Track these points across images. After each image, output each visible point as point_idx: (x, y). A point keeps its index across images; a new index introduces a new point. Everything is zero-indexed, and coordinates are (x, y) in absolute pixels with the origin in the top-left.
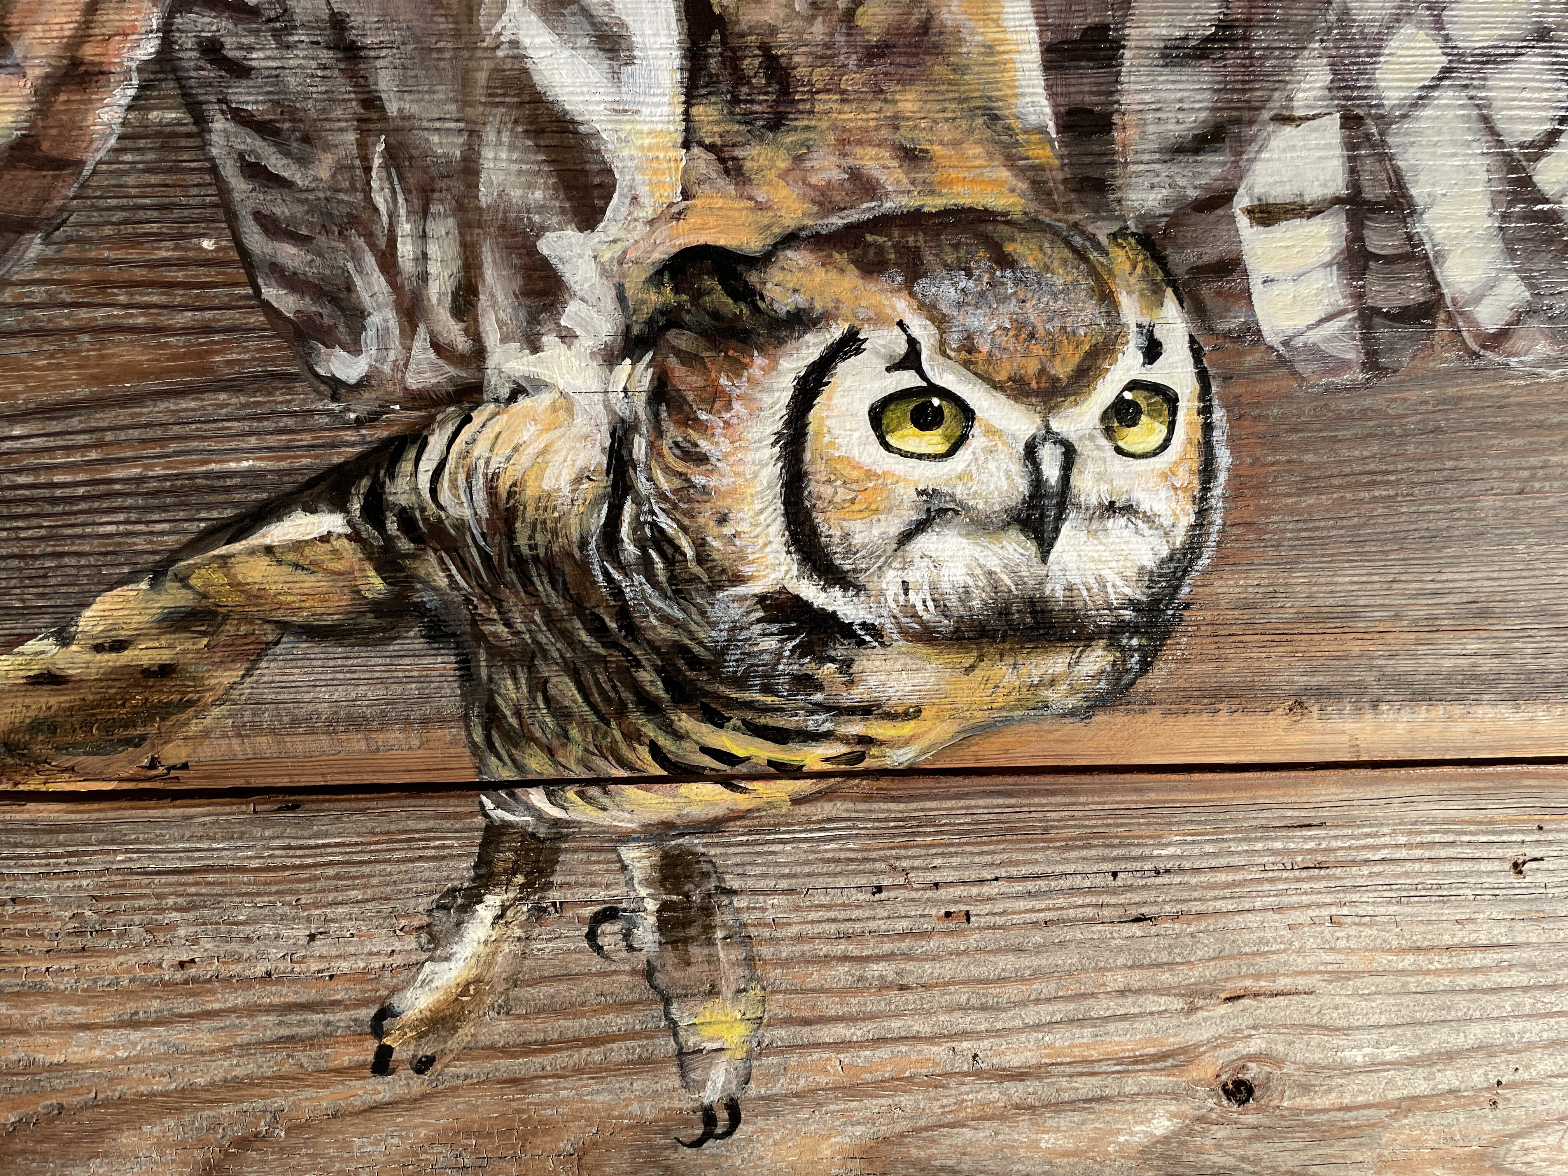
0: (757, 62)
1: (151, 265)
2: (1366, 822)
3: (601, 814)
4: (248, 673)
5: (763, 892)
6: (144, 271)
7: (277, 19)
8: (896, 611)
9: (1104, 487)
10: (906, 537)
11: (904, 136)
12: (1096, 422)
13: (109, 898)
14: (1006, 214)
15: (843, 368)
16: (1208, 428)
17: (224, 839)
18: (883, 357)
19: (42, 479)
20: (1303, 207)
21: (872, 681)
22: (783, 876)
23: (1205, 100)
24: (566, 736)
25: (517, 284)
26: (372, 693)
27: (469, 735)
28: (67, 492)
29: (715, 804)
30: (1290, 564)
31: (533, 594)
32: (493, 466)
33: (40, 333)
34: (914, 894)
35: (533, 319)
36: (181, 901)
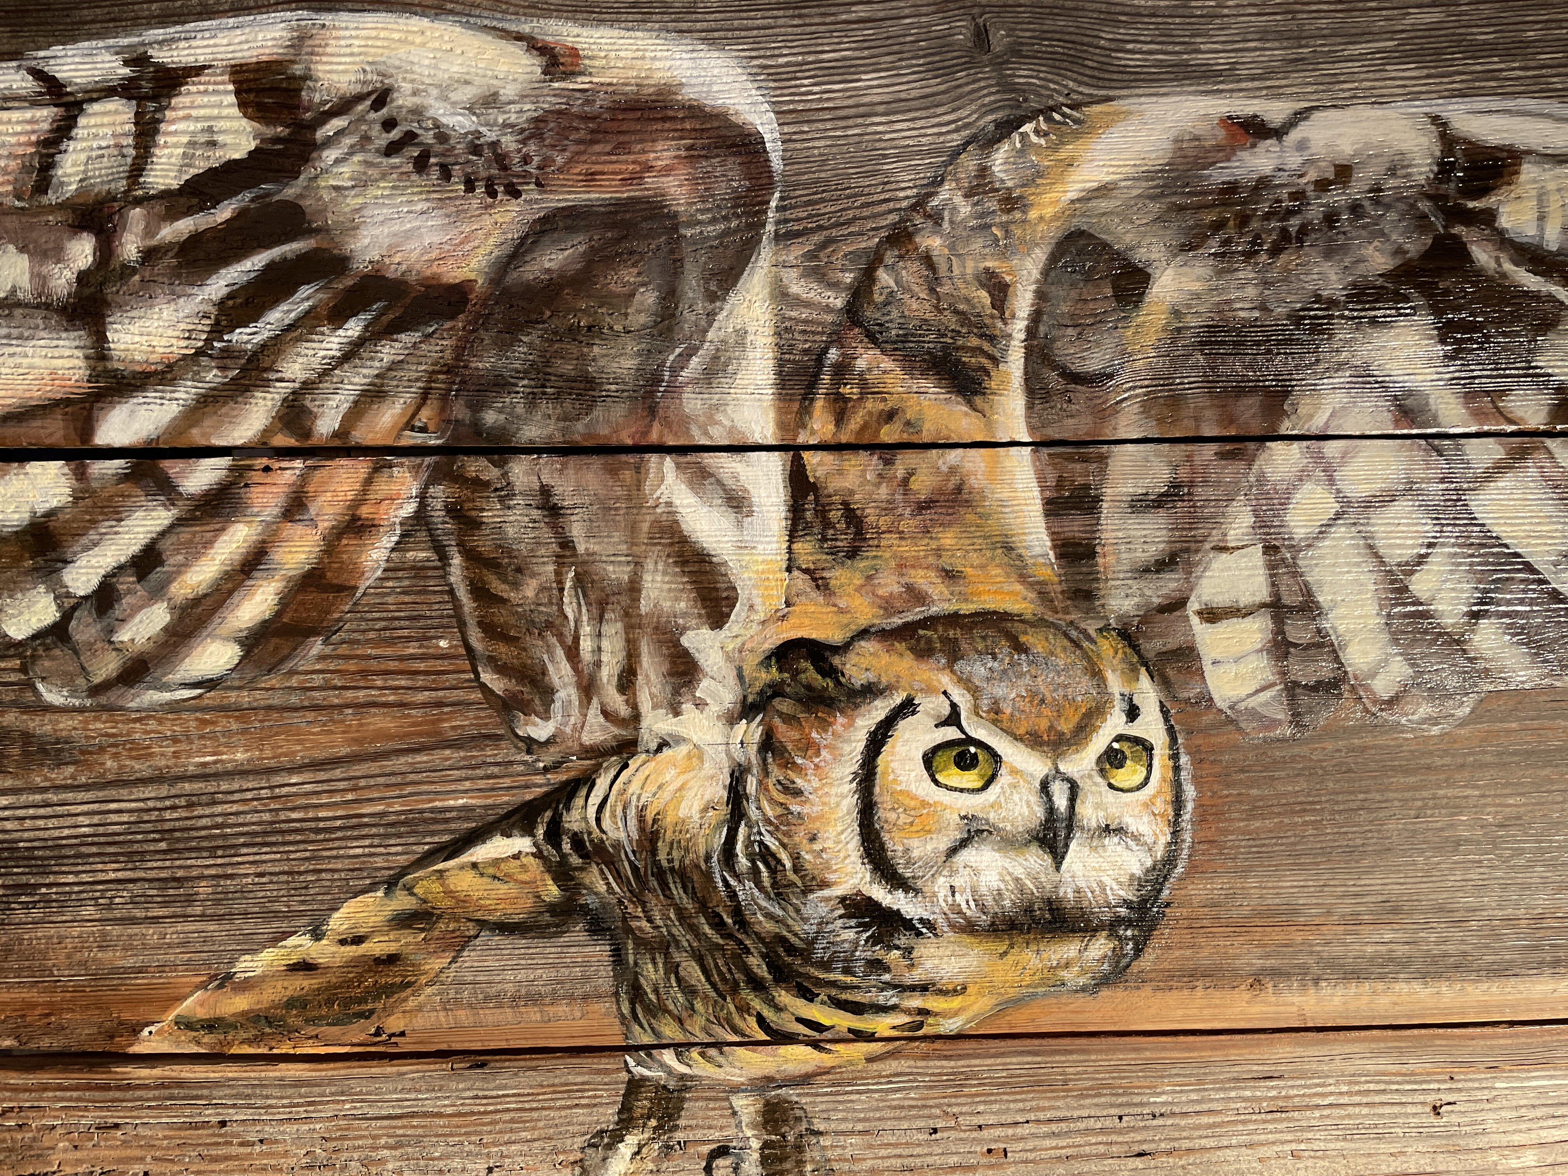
0: (840, 513)
1: (401, 659)
2: (1315, 1074)
3: (717, 1070)
4: (454, 960)
5: (843, 1133)
6: (396, 663)
7: (502, 489)
8: (946, 909)
9: (1101, 814)
10: (953, 851)
11: (946, 562)
12: (1093, 765)
13: (336, 1139)
14: (1020, 615)
15: (902, 724)
16: (1177, 769)
17: (428, 1091)
18: (933, 716)
19: (311, 815)
20: (1238, 610)
21: (929, 964)
22: (860, 1120)
23: (1163, 535)
24: (693, 1009)
25: (665, 668)
26: (546, 974)
27: (619, 1008)
28: (328, 824)
29: (806, 1062)
30: (1245, 872)
31: (669, 896)
32: (643, 800)
33: (316, 708)
34: (963, 1135)
35: (676, 692)
36: (391, 1141)
